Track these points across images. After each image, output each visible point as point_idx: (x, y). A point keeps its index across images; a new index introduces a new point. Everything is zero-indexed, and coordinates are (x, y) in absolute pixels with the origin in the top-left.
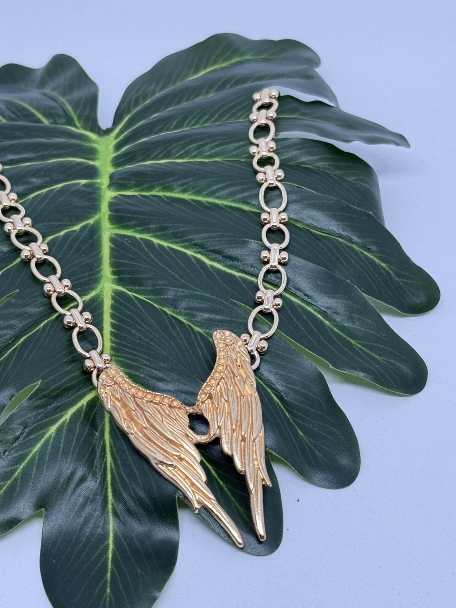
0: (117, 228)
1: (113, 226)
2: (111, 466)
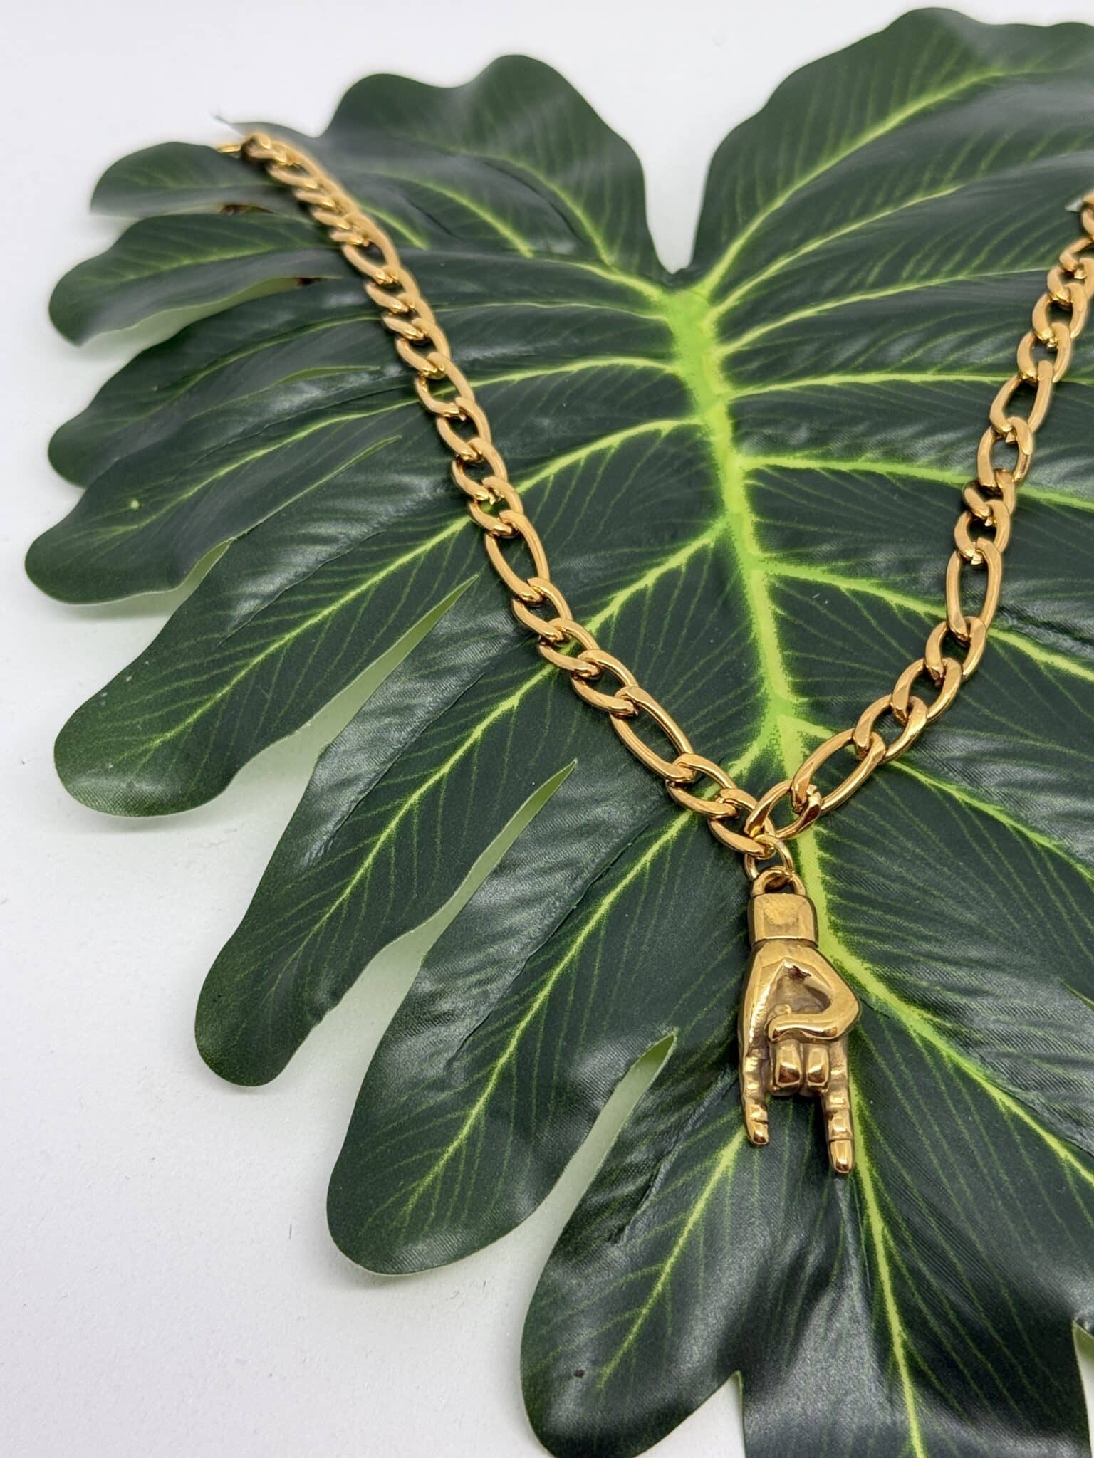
0: (781, 560)
1: (768, 555)
2: (885, 1242)
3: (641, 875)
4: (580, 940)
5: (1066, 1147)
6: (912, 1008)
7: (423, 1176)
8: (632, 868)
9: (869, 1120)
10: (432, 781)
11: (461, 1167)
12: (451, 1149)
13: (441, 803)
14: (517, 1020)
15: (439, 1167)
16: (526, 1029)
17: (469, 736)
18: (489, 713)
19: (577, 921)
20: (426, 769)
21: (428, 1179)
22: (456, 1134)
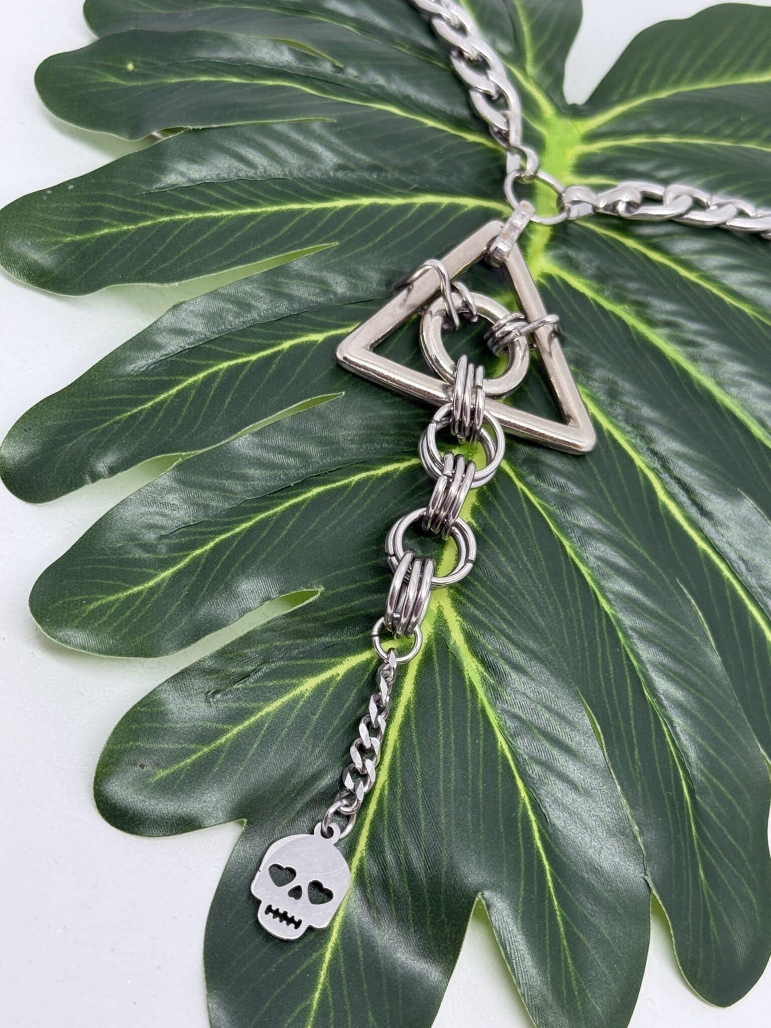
2: (383, 790)
3: (345, 487)
4: (287, 505)
5: (527, 793)
6: (474, 659)
7: (109, 594)
8: (342, 480)
9: (411, 711)
10: (240, 361)
11: (137, 603)
12: (135, 589)
13: (241, 377)
14: (220, 533)
15: (123, 595)
16: (224, 540)
17: (279, 344)
18: (300, 336)
19: (289, 493)
20: (241, 351)
21: (112, 598)
22: (143, 582)
